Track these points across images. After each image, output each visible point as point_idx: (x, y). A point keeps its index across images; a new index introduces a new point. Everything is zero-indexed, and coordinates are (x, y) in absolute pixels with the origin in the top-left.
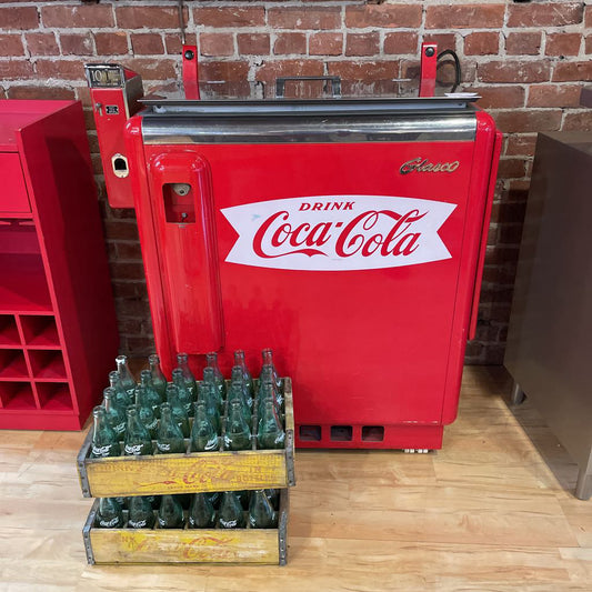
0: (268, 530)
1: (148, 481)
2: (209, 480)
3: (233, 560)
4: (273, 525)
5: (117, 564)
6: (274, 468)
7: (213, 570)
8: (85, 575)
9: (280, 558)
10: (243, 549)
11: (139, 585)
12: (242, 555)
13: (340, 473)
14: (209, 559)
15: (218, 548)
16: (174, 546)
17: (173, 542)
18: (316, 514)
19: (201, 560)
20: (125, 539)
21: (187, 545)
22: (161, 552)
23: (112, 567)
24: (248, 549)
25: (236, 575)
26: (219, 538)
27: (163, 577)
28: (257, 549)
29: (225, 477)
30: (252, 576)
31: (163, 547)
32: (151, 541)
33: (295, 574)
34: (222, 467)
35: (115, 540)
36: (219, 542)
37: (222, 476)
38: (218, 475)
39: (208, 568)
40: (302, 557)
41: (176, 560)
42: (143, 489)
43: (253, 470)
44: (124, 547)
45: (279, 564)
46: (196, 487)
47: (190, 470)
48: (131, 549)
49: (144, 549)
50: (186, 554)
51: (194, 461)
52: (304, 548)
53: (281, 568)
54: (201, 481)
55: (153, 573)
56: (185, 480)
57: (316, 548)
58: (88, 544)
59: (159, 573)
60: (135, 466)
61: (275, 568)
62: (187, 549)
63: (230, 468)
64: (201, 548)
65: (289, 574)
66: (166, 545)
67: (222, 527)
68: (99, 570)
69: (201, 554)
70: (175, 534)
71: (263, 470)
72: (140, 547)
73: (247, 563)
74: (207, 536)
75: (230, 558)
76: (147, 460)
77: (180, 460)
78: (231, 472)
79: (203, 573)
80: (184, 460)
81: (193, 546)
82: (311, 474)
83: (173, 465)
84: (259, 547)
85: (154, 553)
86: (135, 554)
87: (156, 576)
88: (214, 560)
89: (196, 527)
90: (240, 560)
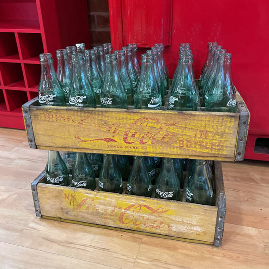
0: (206, 207)
1: (88, 135)
2: (150, 142)
3: (167, 233)
4: (212, 202)
5: (60, 220)
6: (223, 134)
7: (145, 239)
8: (32, 225)
9: (215, 239)
10: (178, 223)
11: (75, 241)
12: (176, 228)
13: (262, 179)
14: (142, 227)
15: (152, 217)
16: (110, 209)
17: (110, 205)
18: (245, 207)
19: (134, 227)
20: (66, 197)
21: (123, 210)
22: (97, 213)
23: (56, 223)
24: (183, 223)
25: (168, 248)
26: (154, 207)
27: (97, 237)
28: (192, 225)
29: (166, 139)
30: (184, 251)
31: (101, 208)
32: (89, 201)
33: (231, 258)
34: (165, 128)
35: (58, 195)
36: (153, 211)
37: (164, 138)
38: (159, 137)
39: (141, 236)
40: (236, 242)
41: (111, 224)
42: (84, 145)
43: (199, 134)
44: (65, 204)
45: (213, 245)
46: (136, 149)
47: (130, 128)
48: (71, 207)
49: (83, 208)
50: (121, 219)
51: (136, 117)
52: (238, 234)
53: (215, 249)
54: (141, 142)
55: (90, 232)
56: (125, 139)
57: (250, 236)
58: (36, 198)
59: (95, 234)
60: (77, 117)
61: (209, 248)
62: (123, 214)
63: (172, 129)
64: (136, 215)
65: (224, 256)
66: (104, 207)
67: (158, 196)
68: (44, 223)
69: (135, 221)
70: (113, 198)
71: (209, 136)
72: (80, 205)
73: (179, 238)
74: (142, 203)
75: (163, 230)
76: (88, 112)
77: (121, 115)
78: (174, 134)
79: (135, 240)
80: (125, 115)
81: (129, 212)
82: (235, 177)
83: (114, 120)
84: (194, 223)
85: (92, 214)
86: (75, 213)
87: (92, 236)
88: (148, 229)
89: (132, 193)
90: (172, 234)
